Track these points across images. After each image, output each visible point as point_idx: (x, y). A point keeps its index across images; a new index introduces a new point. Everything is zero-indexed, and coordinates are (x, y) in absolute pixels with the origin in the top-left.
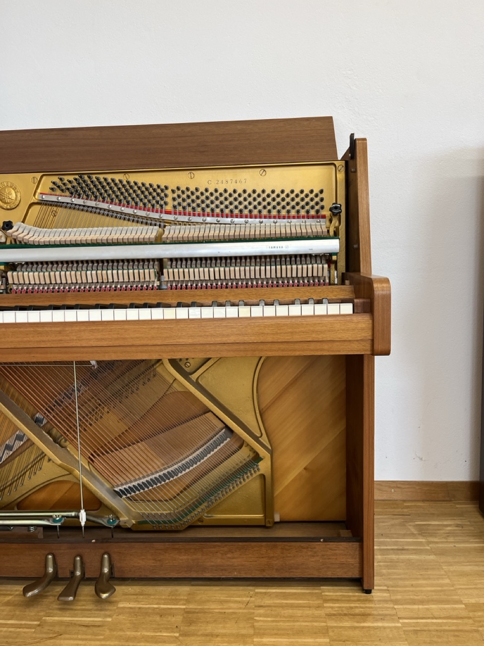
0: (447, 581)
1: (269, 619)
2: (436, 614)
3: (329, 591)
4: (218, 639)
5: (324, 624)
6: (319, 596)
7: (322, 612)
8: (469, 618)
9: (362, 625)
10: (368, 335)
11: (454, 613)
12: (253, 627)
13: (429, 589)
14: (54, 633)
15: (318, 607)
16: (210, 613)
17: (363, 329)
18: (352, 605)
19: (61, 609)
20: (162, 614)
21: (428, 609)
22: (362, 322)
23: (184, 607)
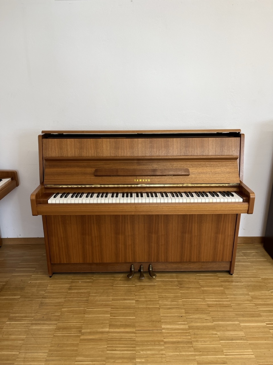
0: (255, 271)
1: (204, 283)
2: (253, 281)
3: (219, 274)
4: (191, 288)
5: (221, 284)
6: (217, 276)
7: (218, 281)
8: (263, 282)
9: (232, 284)
10: (247, 209)
11: (259, 281)
12: (200, 285)
13: (250, 273)
14: (141, 288)
15: (217, 279)
16: (185, 281)
17: (246, 207)
18: (228, 278)
19: (139, 281)
20: (171, 282)
21: (250, 280)
22: (246, 205)
23: (177, 280)
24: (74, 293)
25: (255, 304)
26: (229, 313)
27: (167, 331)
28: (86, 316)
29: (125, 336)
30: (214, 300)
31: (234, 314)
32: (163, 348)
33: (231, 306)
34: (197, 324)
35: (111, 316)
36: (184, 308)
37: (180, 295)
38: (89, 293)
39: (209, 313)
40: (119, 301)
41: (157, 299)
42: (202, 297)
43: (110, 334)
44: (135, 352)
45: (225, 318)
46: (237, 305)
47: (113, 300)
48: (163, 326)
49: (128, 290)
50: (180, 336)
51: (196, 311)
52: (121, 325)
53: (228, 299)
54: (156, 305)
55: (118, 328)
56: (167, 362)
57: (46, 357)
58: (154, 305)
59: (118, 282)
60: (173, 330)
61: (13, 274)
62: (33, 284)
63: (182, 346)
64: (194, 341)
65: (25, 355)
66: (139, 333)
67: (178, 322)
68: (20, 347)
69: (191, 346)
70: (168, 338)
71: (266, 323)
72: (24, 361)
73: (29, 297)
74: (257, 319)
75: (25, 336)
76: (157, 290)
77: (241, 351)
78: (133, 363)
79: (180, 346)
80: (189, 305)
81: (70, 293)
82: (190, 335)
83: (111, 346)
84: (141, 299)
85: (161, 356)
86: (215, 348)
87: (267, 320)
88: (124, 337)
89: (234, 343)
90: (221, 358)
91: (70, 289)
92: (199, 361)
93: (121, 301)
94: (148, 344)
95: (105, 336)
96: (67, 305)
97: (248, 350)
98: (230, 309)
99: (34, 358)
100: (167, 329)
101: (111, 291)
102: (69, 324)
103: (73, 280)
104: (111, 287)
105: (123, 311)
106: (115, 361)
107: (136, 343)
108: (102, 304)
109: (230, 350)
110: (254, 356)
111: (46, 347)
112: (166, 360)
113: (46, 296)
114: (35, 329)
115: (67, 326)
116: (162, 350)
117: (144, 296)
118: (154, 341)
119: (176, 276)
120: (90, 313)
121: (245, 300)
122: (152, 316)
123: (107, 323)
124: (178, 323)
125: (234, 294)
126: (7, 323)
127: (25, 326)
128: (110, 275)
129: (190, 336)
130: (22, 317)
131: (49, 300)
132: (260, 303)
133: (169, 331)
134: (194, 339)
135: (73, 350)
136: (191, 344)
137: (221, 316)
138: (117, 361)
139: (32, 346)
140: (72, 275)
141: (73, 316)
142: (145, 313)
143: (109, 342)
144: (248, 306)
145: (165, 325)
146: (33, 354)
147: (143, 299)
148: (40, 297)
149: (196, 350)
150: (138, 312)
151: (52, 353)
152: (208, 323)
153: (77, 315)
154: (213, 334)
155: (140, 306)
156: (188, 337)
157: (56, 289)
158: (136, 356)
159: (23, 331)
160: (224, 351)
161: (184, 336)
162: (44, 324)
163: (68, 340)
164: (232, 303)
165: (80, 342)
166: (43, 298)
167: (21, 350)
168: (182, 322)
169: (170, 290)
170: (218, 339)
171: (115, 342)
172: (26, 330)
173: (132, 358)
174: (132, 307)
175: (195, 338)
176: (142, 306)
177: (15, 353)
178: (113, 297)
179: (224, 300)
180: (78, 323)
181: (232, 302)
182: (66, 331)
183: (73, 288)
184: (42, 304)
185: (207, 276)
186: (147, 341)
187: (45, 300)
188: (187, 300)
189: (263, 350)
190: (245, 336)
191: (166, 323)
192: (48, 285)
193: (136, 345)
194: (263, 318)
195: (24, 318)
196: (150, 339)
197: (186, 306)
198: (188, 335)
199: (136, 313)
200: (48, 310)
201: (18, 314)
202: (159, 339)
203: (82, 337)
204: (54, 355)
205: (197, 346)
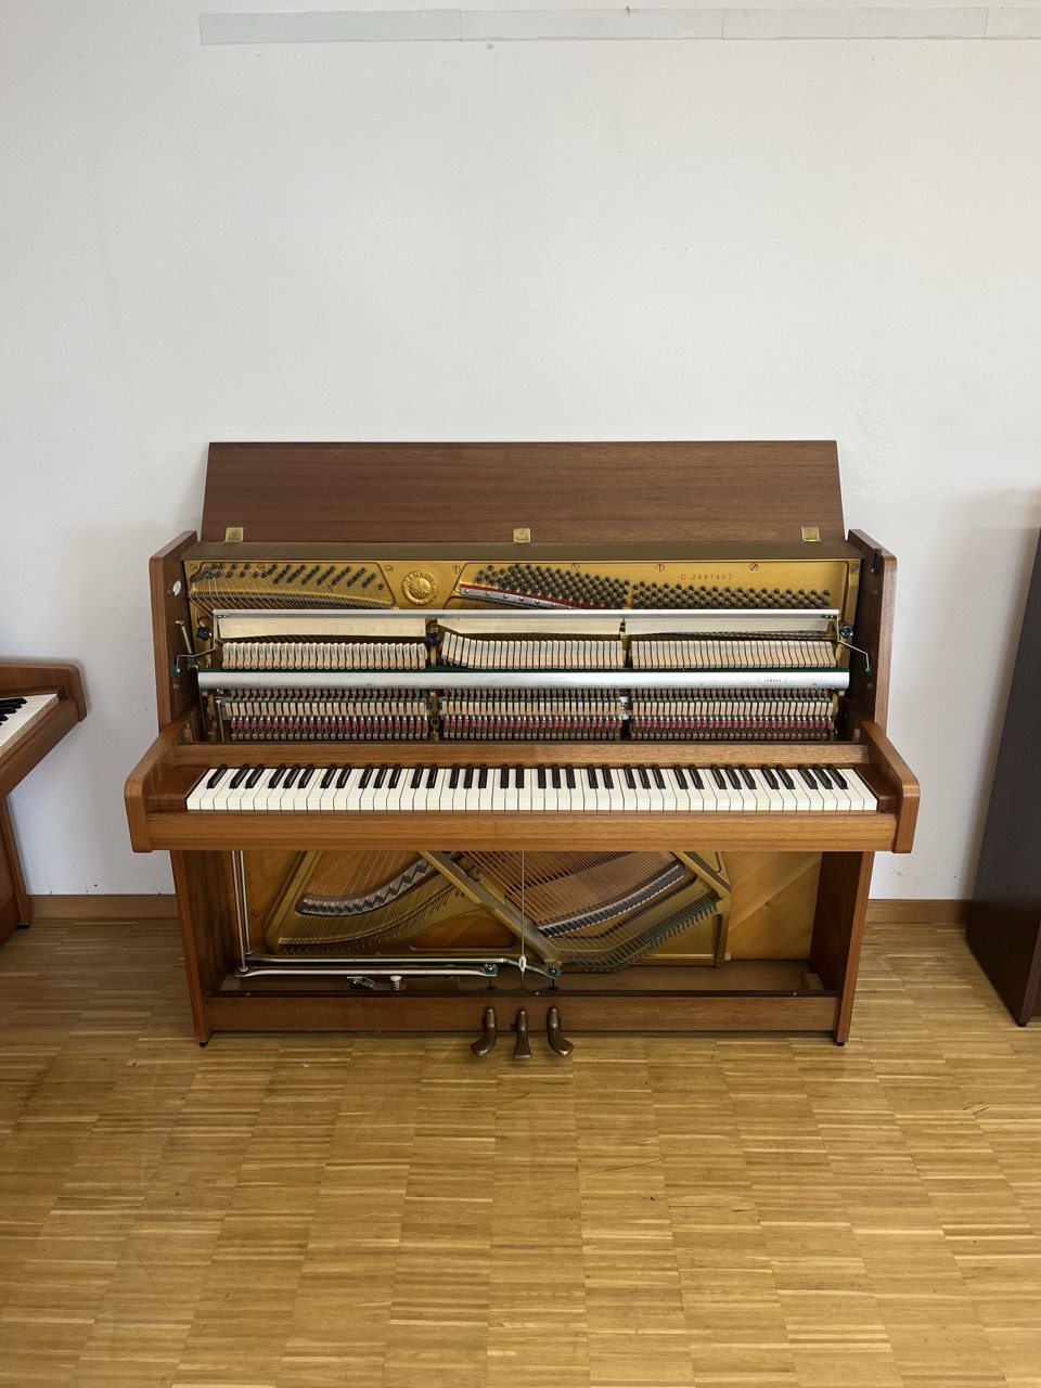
0: (926, 1032)
1: (740, 1074)
2: (915, 1070)
3: (798, 1044)
4: (693, 1095)
5: (798, 1079)
6: (788, 1049)
7: (794, 1067)
8: (950, 1075)
9: (838, 1080)
10: (892, 835)
11: (934, 1069)
12: (725, 1082)
13: (906, 1041)
14: (519, 1092)
15: (790, 1061)
16: (675, 1068)
17: (887, 830)
18: (826, 1059)
19: (513, 1066)
20: (625, 1068)
21: (906, 1064)
22: (888, 823)
23: (645, 1061)
24: (283, 1105)
25: (911, 1156)
26: (816, 1187)
27: (598, 1252)
28: (322, 1192)
29: (454, 1267)
30: (771, 1138)
31: (836, 1191)
32: (580, 1311)
33: (829, 1164)
34: (704, 1227)
35: (408, 1194)
36: (664, 1169)
37: (653, 1117)
38: (336, 1106)
39: (750, 1186)
40: (438, 1138)
41: (572, 1134)
42: (730, 1128)
43: (406, 1259)
44: (486, 1324)
45: (803, 1206)
46: (850, 1158)
47: (418, 1135)
48: (586, 1234)
49: (472, 1098)
50: (642, 1269)
51: (704, 1178)
52: (441, 1225)
53: (820, 1138)
54: (568, 1156)
55: (432, 1238)
56: (592, 1359)
57: (185, 1336)
58: (561, 1156)
59: (438, 1068)
60: (620, 1249)
61: (73, 1033)
62: (143, 1071)
63: (645, 1304)
64: (689, 1289)
65: (115, 1329)
66: (501, 1257)
67: (638, 1218)
68: (98, 1300)
69: (678, 1304)
70: (600, 1277)
71: (944, 1230)
72: (112, 1350)
73: (129, 1120)
74: (912, 1211)
75: (115, 1263)
76: (571, 1101)
77: (846, 1327)
78: (475, 1362)
79: (638, 1304)
80: (683, 1156)
81: (269, 1105)
82: (676, 1266)
83: (406, 1300)
84: (515, 1134)
85: (573, 1339)
86: (757, 1315)
87: (949, 1216)
88: (450, 1270)
89: (824, 1297)
90: (776, 1350)
91: (270, 1092)
92: (701, 1359)
93: (447, 1139)
94: (527, 1298)
95: (385, 1264)
96: (259, 1152)
97: (869, 1324)
98: (824, 1174)
99: (144, 1340)
100: (600, 1243)
101: (416, 1099)
102: (267, 1218)
103: (281, 1055)
104: (415, 1087)
105: (451, 1175)
106: (416, 1355)
107: (492, 1294)
108: (381, 1147)
109: (807, 1323)
110: (888, 1345)
111: (184, 1302)
112: (587, 1355)
113: (188, 1117)
114: (149, 1237)
115: (260, 1226)
116: (577, 1318)
117: (527, 1122)
118: (554, 1287)
119: (646, 1047)
120: (337, 1180)
121: (880, 1143)
122: (550, 1195)
123: (394, 1220)
124: (637, 1222)
125: (844, 1117)
126: (53, 1212)
127: (114, 1227)
128: (412, 1042)
129: (676, 1270)
130: (105, 1192)
131: (199, 1132)
132: (931, 1154)
133: (605, 1252)
134: (688, 1282)
135: (277, 1315)
136: (676, 1301)
137: (790, 1199)
138: (423, 1355)
139: (139, 1296)
140: (280, 1040)
141: (280, 1191)
142: (527, 1183)
143: (399, 1287)
144: (885, 1165)
145: (592, 1228)
146: (142, 1325)
147: (522, 1134)
148: (166, 1120)
149: (693, 1320)
150: (502, 1180)
151: (205, 1322)
152: (745, 1223)
153: (291, 1189)
154: (756, 1265)
155: (510, 1159)
156: (669, 1273)
157: (221, 1091)
158: (490, 1339)
159: (107, 1243)
160: (788, 1327)
161: (654, 1270)
162: (180, 1219)
163: (259, 1279)
164: (833, 1151)
165: (300, 1287)
166: (177, 1122)
167: (102, 1312)
168: (652, 1217)
169: (618, 1101)
170: (772, 1282)
171: (420, 1287)
172: (120, 1239)
173: (475, 1346)
174: (482, 1162)
175: (692, 1277)
176: (517, 1159)
177: (82, 1321)
178: (420, 1123)
179: (803, 1138)
180: (295, 1219)
181: (831, 1147)
182: (256, 1247)
183: (280, 1087)
184: (172, 1144)
185: (751, 1049)
186: (531, 1284)
187: (182, 1132)
188: (678, 1136)
189: (923, 1327)
190: (866, 1276)
191: (599, 1222)
192: (194, 1074)
193: (490, 1298)
194: (937, 1209)
195: (110, 1198)
196: (542, 1277)
197: (671, 1159)
198: (669, 1265)
199: (495, 1184)
200: (195, 1169)
201: (91, 1179)
202: (570, 1278)
203: (308, 1269)
204: (211, 1331)
205: (697, 1305)
